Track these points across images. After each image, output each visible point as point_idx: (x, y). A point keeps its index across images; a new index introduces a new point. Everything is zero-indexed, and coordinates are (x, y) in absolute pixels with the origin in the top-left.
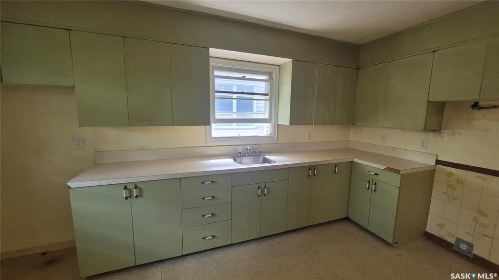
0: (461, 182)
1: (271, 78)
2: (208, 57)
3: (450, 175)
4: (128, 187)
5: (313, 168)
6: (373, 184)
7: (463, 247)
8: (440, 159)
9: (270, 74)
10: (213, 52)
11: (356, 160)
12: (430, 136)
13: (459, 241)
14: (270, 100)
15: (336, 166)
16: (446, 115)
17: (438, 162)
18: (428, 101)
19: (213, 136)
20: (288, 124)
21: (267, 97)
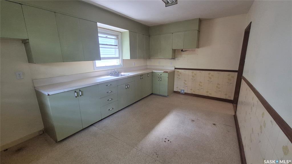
0: (181, 73)
1: (118, 38)
2: (97, 27)
3: (178, 72)
4: (76, 91)
5: (142, 75)
6: (160, 78)
7: (182, 91)
8: (175, 67)
9: (117, 36)
10: (99, 24)
11: (154, 71)
12: (172, 60)
13: (181, 90)
14: (119, 48)
15: (148, 74)
16: (176, 53)
17: (175, 68)
18: (172, 49)
19: (97, 66)
20: (129, 58)
21: (117, 47)
